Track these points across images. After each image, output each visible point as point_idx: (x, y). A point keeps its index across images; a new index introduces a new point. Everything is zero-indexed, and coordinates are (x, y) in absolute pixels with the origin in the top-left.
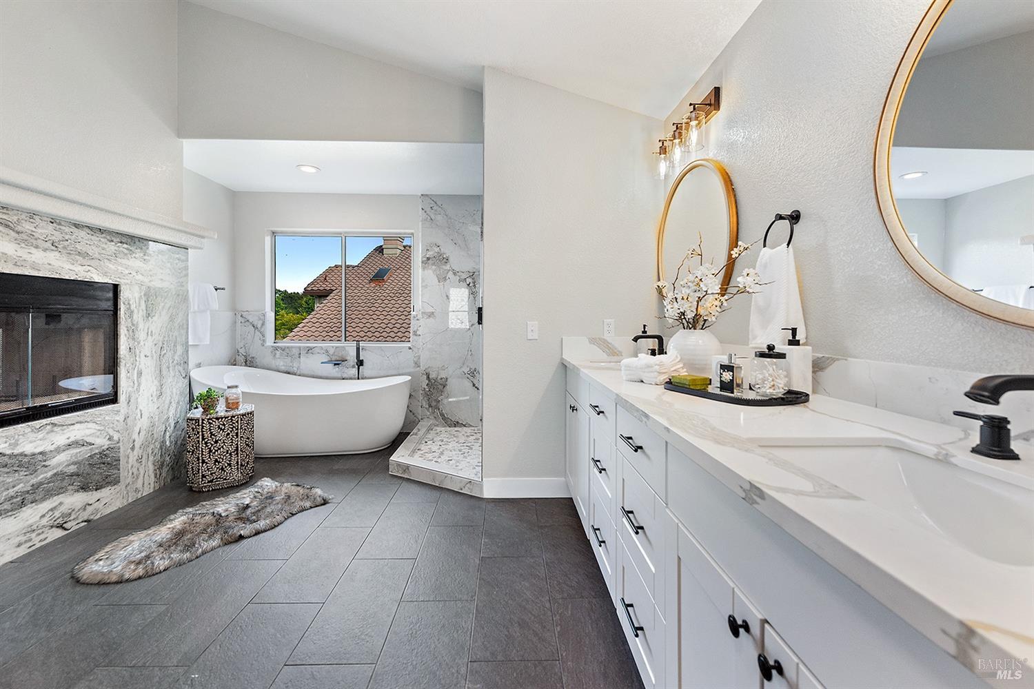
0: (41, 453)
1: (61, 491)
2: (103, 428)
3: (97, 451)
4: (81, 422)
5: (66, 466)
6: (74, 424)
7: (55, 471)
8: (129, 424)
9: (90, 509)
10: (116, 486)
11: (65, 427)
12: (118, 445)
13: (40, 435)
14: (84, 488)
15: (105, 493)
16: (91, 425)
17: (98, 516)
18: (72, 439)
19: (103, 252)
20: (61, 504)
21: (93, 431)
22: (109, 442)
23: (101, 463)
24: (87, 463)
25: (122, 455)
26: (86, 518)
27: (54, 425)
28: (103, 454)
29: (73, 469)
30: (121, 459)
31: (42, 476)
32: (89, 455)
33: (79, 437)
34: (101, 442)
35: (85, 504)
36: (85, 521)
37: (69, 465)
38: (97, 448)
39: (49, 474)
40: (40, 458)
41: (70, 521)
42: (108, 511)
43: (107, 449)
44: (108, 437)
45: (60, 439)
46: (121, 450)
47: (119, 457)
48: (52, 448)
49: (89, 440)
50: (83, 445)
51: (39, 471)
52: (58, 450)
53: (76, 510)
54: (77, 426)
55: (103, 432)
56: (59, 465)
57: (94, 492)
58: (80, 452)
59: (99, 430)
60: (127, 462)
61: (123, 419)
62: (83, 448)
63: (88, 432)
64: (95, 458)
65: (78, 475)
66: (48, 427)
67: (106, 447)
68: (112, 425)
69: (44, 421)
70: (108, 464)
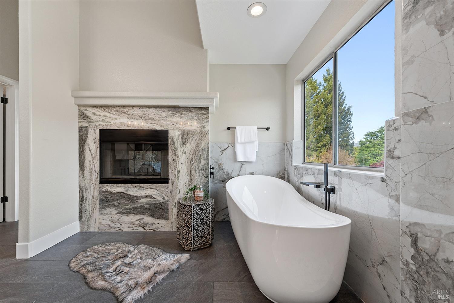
0: (136, 196)
1: (143, 213)
2: (160, 193)
3: (158, 202)
4: (151, 188)
5: (145, 204)
6: (148, 188)
7: (141, 205)
8: (173, 194)
9: (155, 226)
10: (166, 221)
11: (144, 189)
12: (167, 202)
13: (136, 189)
14: (152, 216)
15: (161, 221)
16: (155, 190)
17: (158, 230)
18: (147, 194)
19: (160, 116)
20: (143, 218)
21: (156, 193)
22: (163, 200)
23: (159, 208)
24: (153, 206)
25: (169, 207)
26: (153, 229)
27: (141, 187)
28: (160, 204)
29: (147, 206)
30: (169, 209)
31: (136, 205)
32: (154, 203)
33: (150, 194)
34: (159, 199)
35: (153, 222)
36: (153, 230)
37: (146, 204)
38: (158, 201)
39: (139, 205)
40: (135, 198)
41: (147, 227)
42: (163, 230)
43: (162, 203)
44: (162, 197)
45: (143, 193)
46: (169, 205)
47: (168, 208)
48: (140, 195)
49: (154, 196)
50: (152, 198)
51: (135, 203)
52: (142, 197)
53: (149, 224)
54: (149, 189)
55: (160, 195)
56: (142, 203)
57: (157, 219)
58: (150, 200)
59: (158, 193)
60: (172, 212)
61: (170, 192)
62: (151, 199)
63: (154, 193)
64: (157, 205)
65: (150, 210)
66: (138, 187)
67: (161, 202)
68: (164, 193)
69: (137, 185)
70: (163, 209)
